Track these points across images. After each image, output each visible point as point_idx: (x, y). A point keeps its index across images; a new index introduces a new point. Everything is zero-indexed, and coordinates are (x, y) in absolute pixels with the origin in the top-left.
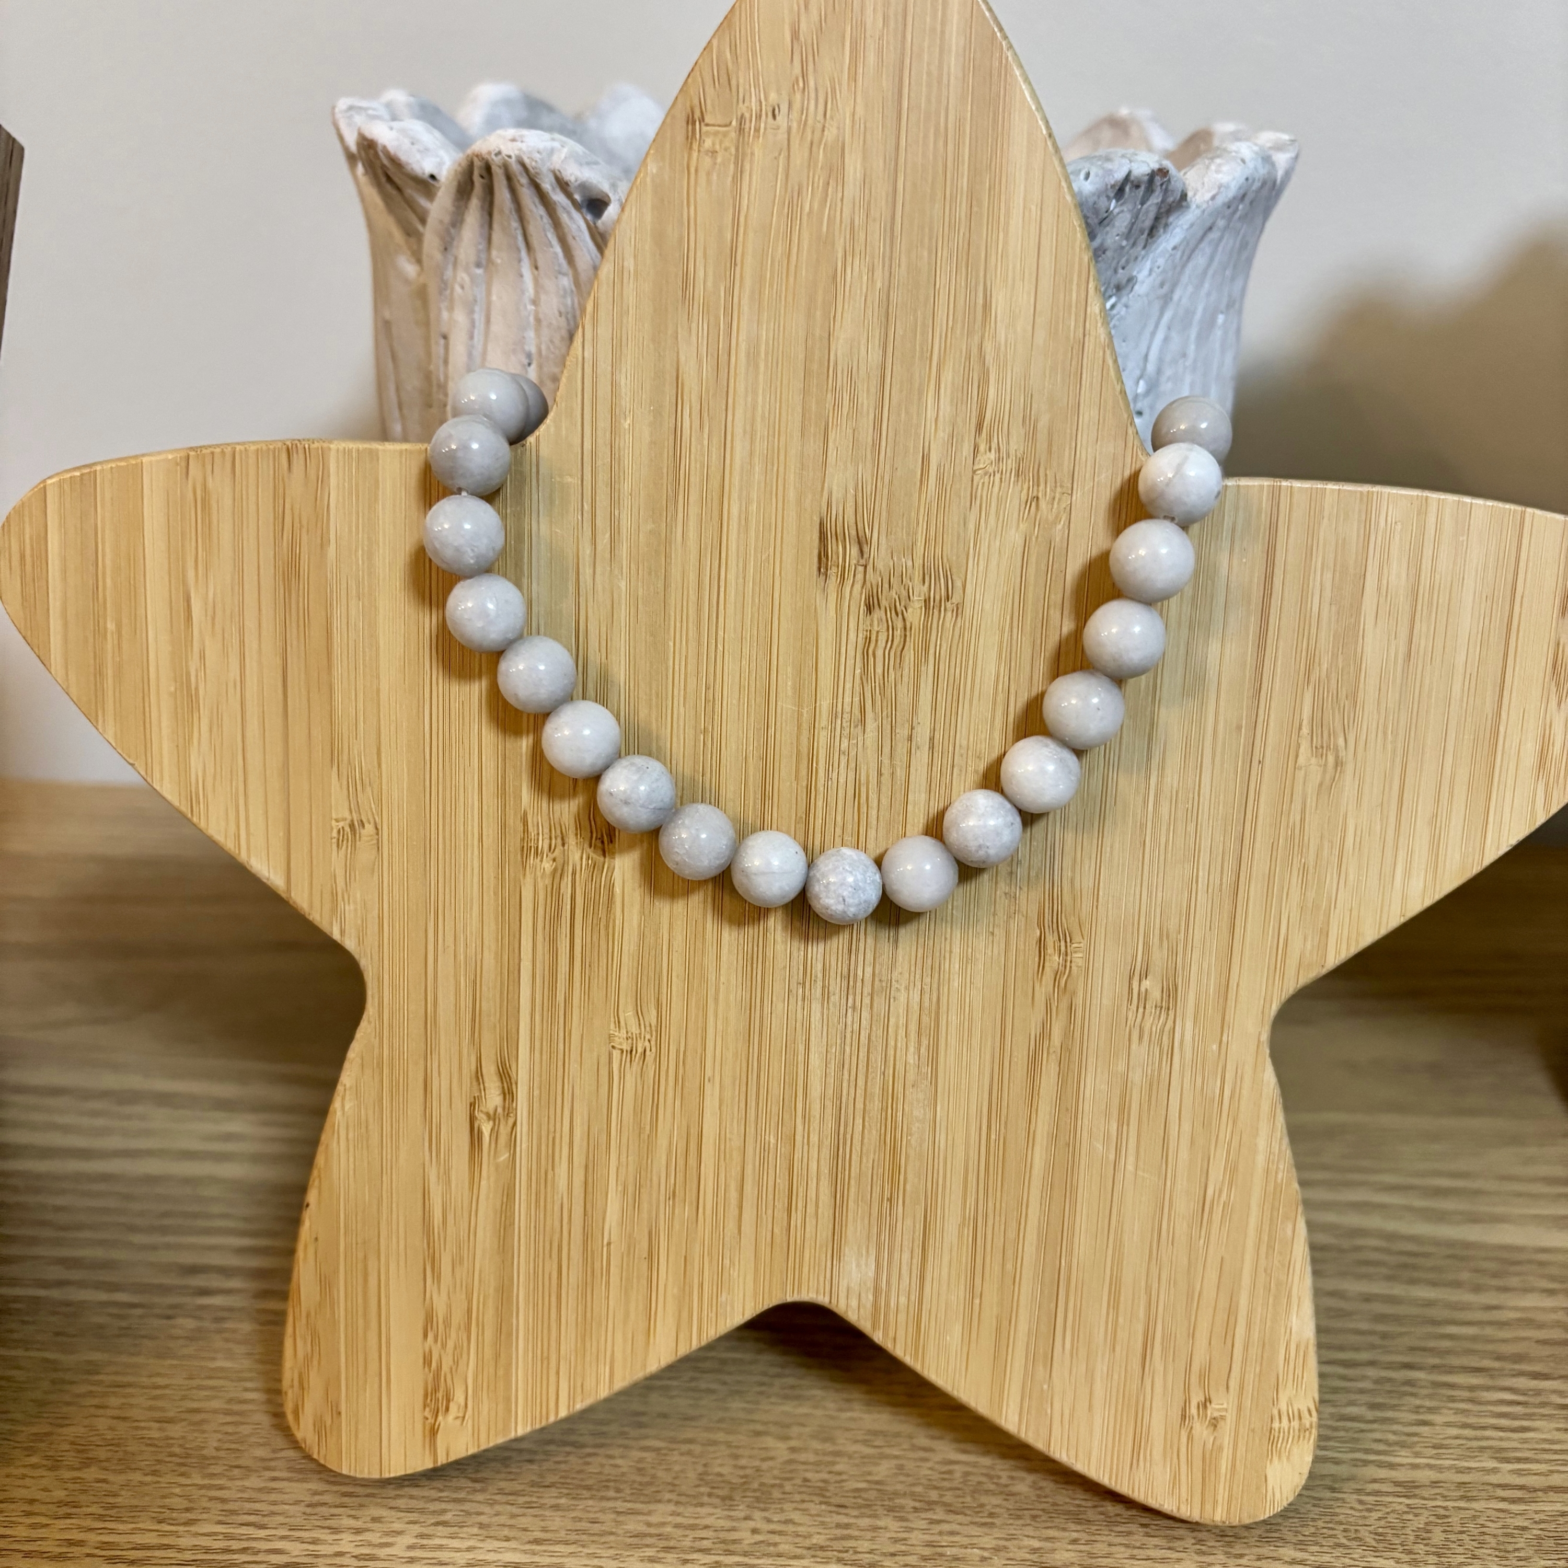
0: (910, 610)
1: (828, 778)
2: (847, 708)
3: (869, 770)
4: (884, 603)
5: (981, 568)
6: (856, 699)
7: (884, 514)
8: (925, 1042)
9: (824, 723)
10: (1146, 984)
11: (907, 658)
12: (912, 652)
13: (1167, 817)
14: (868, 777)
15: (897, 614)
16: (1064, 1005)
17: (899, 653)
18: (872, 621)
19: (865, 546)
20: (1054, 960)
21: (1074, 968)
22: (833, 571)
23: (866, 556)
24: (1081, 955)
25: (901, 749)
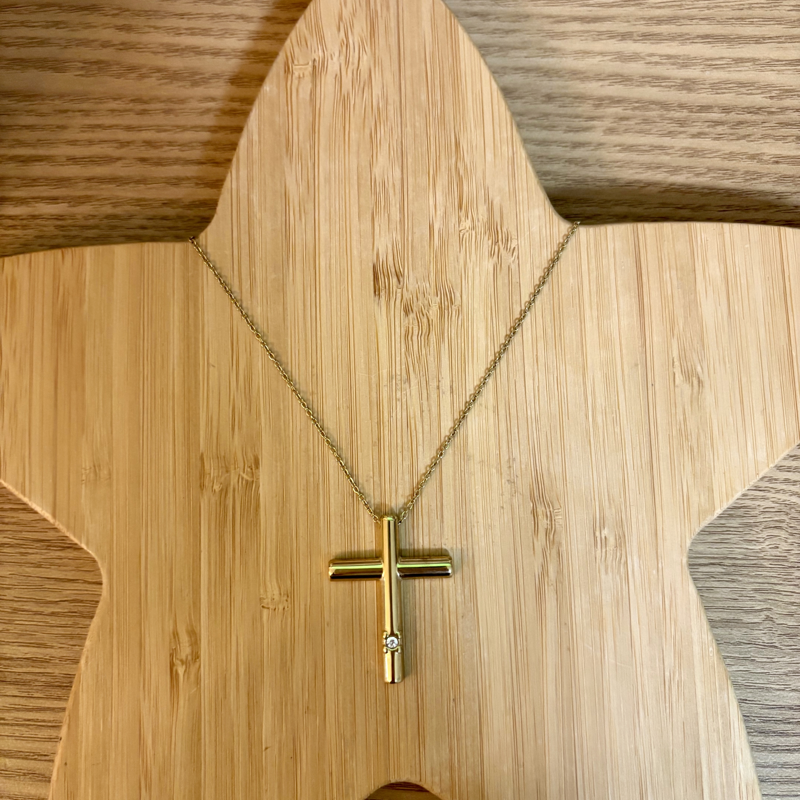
0: (431, 312)
1: (390, 416)
2: (398, 373)
3: (414, 409)
4: (415, 309)
5: (470, 284)
6: (403, 367)
7: (410, 259)
8: (467, 586)
9: (385, 383)
10: (605, 532)
11: (432, 340)
12: (434, 336)
13: (601, 424)
14: (415, 414)
15: (423, 315)
16: (554, 551)
17: (426, 337)
18: (409, 320)
19: (401, 277)
20: (543, 523)
21: (557, 526)
22: (383, 293)
23: (401, 283)
24: (560, 517)
25: (434, 396)
